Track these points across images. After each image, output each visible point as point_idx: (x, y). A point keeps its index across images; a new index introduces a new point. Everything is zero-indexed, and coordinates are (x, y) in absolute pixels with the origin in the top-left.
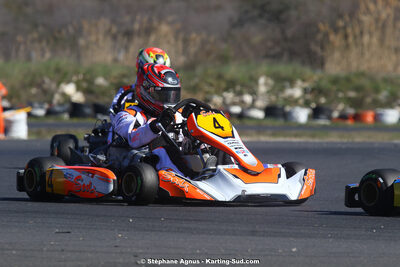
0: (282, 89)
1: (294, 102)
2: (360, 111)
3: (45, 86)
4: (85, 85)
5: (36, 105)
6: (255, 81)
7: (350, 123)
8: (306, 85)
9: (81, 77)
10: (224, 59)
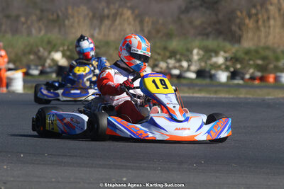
0: (210, 57)
1: (218, 67)
2: (265, 74)
3: (40, 54)
4: (68, 53)
5: (33, 67)
6: (191, 52)
7: (256, 82)
8: (227, 55)
9: (66, 48)
10: (169, 36)
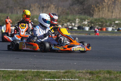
0: (82, 22)
1: (85, 25)
2: (102, 28)
6: (76, 20)
8: (88, 21)
10: (67, 14)
